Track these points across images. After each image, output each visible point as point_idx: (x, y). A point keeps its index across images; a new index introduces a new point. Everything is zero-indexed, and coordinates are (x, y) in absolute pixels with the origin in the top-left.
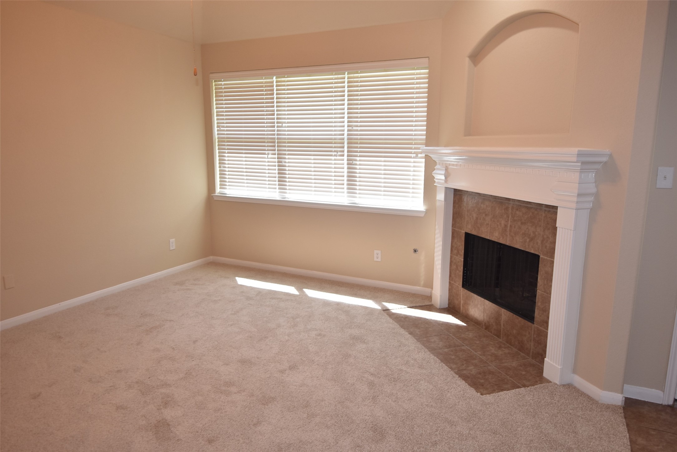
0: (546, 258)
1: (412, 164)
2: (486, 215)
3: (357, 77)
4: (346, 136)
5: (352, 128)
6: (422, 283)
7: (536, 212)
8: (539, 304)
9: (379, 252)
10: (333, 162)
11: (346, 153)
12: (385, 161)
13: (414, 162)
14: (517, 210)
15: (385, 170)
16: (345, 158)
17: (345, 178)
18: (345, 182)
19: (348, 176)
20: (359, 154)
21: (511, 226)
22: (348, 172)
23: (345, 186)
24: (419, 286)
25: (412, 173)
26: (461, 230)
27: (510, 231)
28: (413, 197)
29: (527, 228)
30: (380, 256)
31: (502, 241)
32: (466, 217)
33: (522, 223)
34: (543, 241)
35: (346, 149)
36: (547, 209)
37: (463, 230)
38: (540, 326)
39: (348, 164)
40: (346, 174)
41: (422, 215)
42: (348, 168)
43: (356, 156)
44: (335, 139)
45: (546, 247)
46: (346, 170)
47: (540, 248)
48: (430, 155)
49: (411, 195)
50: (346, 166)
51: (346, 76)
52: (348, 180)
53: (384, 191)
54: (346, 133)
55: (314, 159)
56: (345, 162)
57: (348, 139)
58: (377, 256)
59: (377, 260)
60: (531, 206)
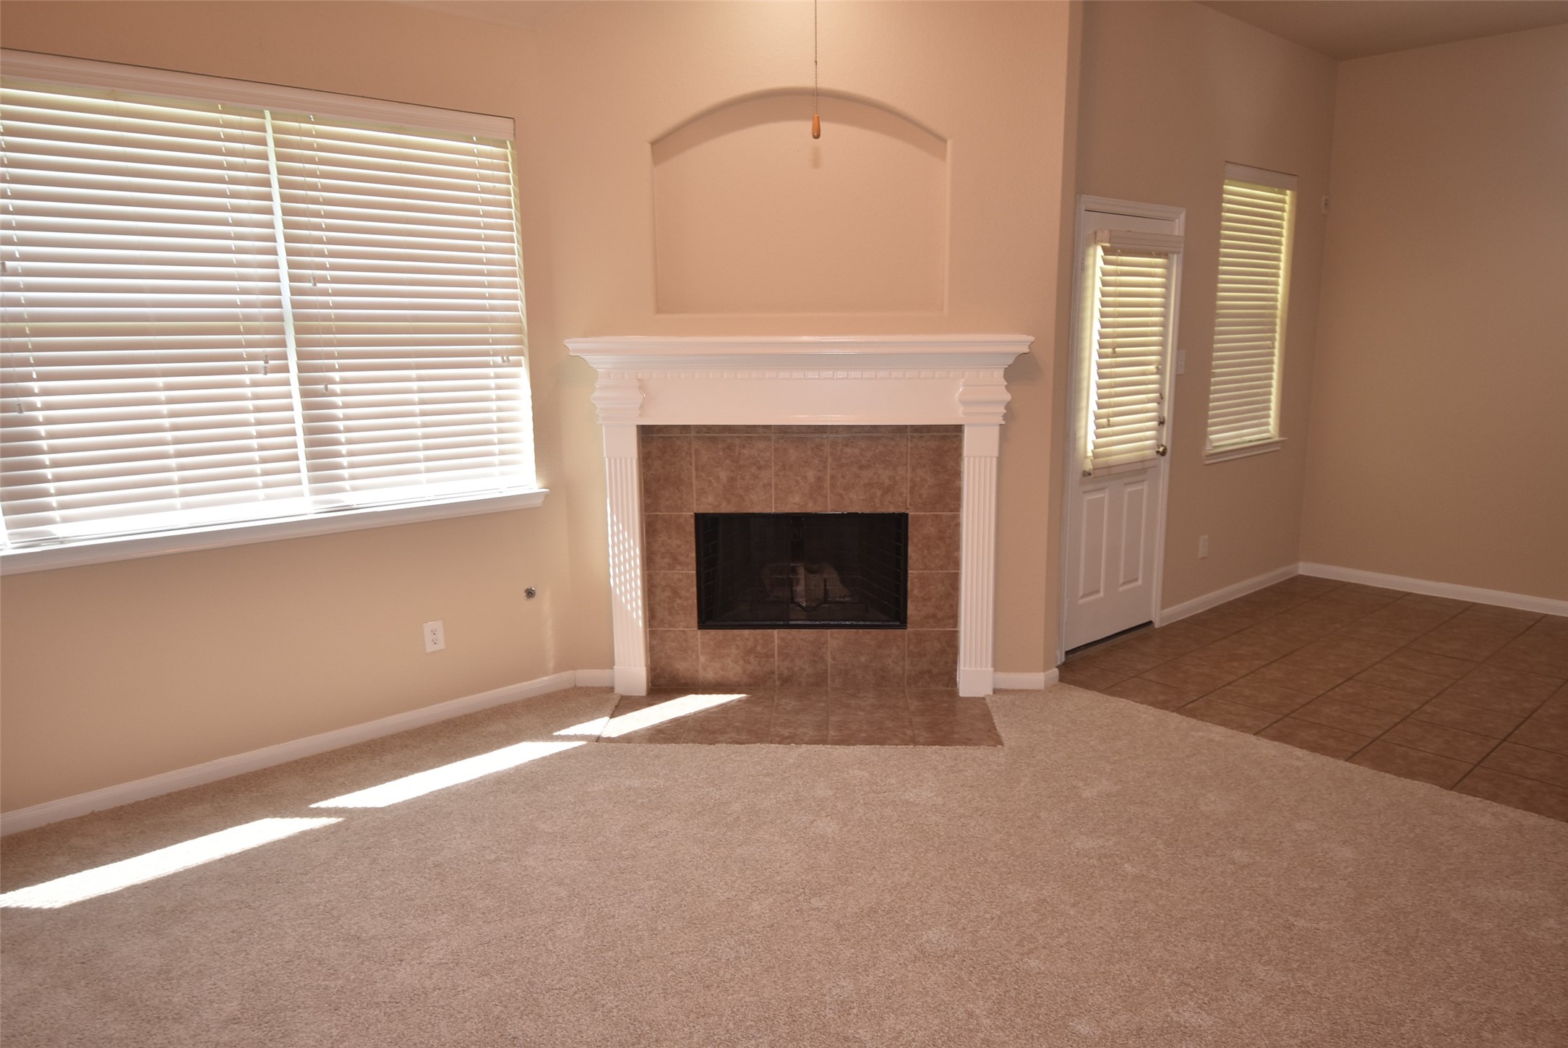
0: (922, 513)
1: (492, 383)
2: (760, 468)
3: (308, 134)
4: (287, 310)
5: (315, 285)
6: (551, 665)
7: (892, 443)
8: (916, 592)
9: (438, 625)
10: (248, 391)
11: (293, 362)
12: (420, 379)
13: (497, 376)
14: (847, 445)
15: (422, 402)
16: (293, 375)
17: (300, 439)
18: (301, 450)
19: (308, 431)
20: (336, 362)
21: (833, 477)
22: (307, 419)
23: (303, 463)
24: (546, 674)
25: (493, 405)
26: (682, 511)
27: (833, 486)
28: (503, 464)
29: (875, 474)
30: (440, 635)
31: (812, 508)
32: (694, 482)
33: (861, 467)
34: (912, 488)
35: (291, 351)
36: (915, 434)
37: (689, 511)
38: (921, 627)
39: (304, 394)
40: (299, 425)
41: (539, 502)
42: (306, 407)
43: (332, 369)
44: (248, 318)
45: (920, 496)
46: (298, 413)
47: (908, 500)
48: (583, 357)
49: (496, 459)
50: (297, 401)
51: (268, 122)
52: (309, 444)
53: (427, 459)
54: (286, 298)
55: (169, 388)
56: (295, 388)
57: (296, 318)
58: (434, 636)
59: (436, 648)
60: (879, 435)
